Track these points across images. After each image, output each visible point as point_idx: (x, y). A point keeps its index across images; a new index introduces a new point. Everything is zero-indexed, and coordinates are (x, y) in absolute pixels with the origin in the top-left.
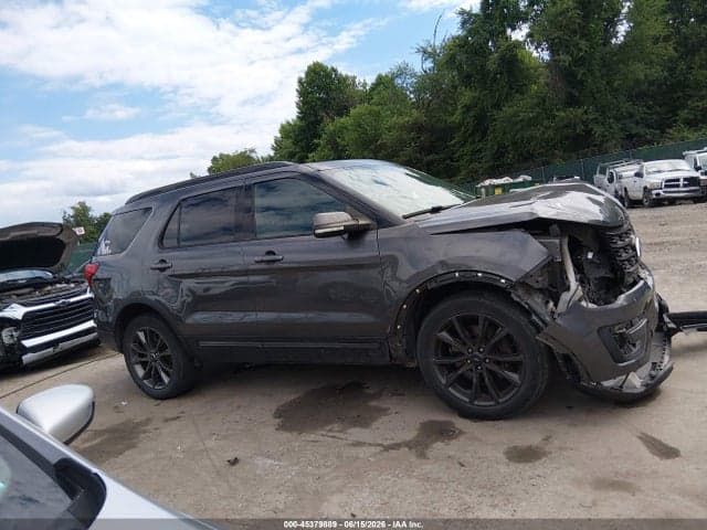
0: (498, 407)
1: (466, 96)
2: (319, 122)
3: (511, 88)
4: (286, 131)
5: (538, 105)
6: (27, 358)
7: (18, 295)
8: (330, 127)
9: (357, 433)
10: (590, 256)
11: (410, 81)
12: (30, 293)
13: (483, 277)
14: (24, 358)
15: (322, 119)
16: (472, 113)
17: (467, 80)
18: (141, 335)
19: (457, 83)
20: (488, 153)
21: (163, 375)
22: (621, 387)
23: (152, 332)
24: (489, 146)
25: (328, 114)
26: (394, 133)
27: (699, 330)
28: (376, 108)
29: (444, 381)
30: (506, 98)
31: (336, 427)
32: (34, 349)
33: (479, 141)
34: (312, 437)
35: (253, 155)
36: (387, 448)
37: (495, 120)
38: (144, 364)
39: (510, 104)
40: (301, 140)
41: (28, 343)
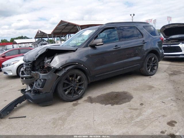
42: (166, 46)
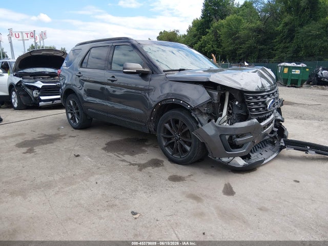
0: (181, 159)
1: (287, 18)
2: (210, 21)
3: (311, 17)
4: (195, 23)
5: (323, 28)
6: (41, 104)
7: (43, 78)
8: (215, 24)
9: (128, 157)
10: (237, 103)
11: (259, 6)
12: (48, 78)
13: (182, 103)
14: (40, 103)
15: (213, 19)
16: (288, 27)
17: (289, 10)
18: (71, 102)
19: (284, 10)
20: (291, 49)
21: (76, 119)
22: (229, 162)
23: (74, 101)
24: (293, 46)
25: (216, 17)
26: (246, 32)
27: (294, 149)
28: (240, 17)
29: (164, 144)
30: (307, 22)
31: (122, 153)
32: (45, 101)
33: (289, 42)
34: (111, 154)
35: (178, 33)
36: (131, 164)
37: (298, 32)
38: (72, 114)
39: (308, 25)
40: (201, 29)
41: (42, 98)
42: (54, 84)
